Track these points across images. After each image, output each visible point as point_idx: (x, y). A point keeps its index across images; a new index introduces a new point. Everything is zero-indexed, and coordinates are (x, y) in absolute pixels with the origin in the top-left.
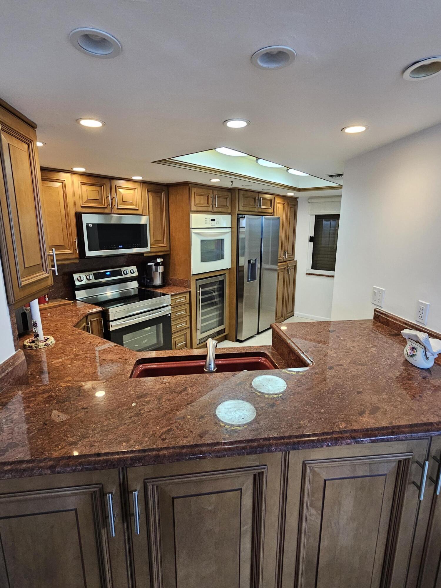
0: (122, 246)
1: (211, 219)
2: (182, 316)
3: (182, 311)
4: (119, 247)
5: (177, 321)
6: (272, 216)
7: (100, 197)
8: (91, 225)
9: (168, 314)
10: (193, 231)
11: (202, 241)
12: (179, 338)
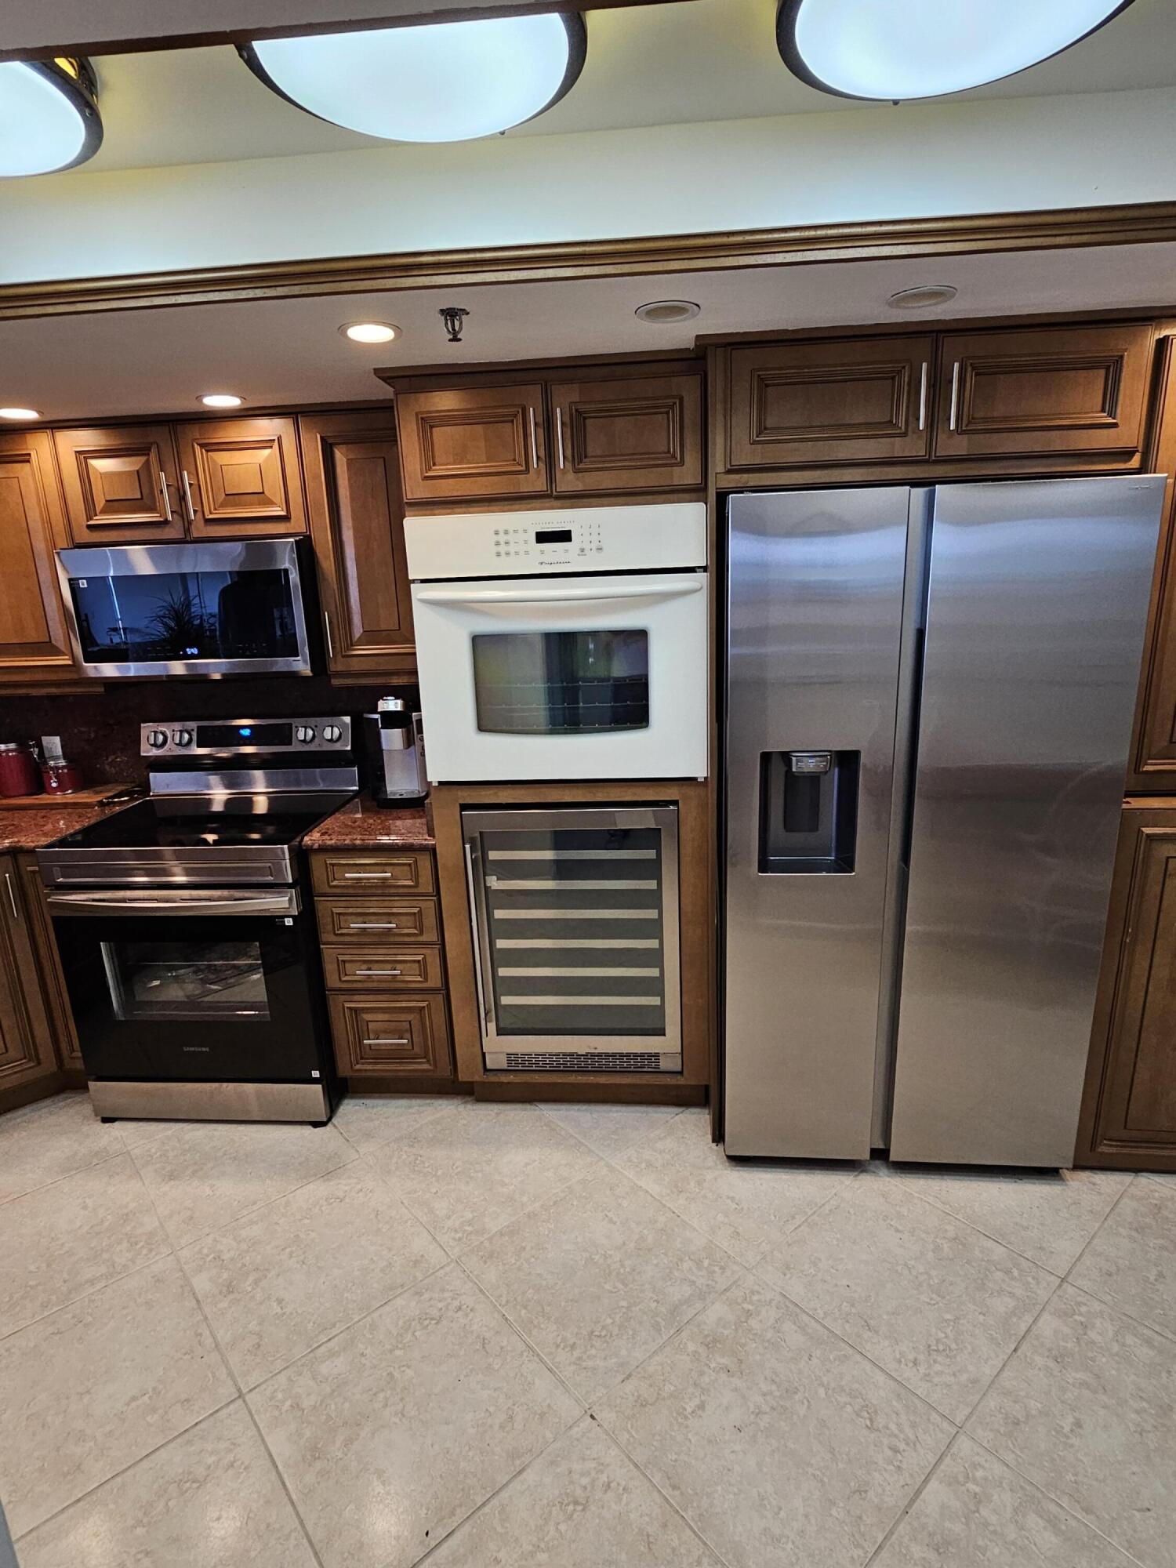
0: (195, 651)
1: (538, 534)
2: (392, 939)
3: (367, 919)
4: (185, 652)
5: (366, 951)
6: (1139, 471)
7: (146, 491)
8: (85, 581)
9: (284, 917)
10: (418, 592)
11: (477, 641)
12: (386, 1017)
